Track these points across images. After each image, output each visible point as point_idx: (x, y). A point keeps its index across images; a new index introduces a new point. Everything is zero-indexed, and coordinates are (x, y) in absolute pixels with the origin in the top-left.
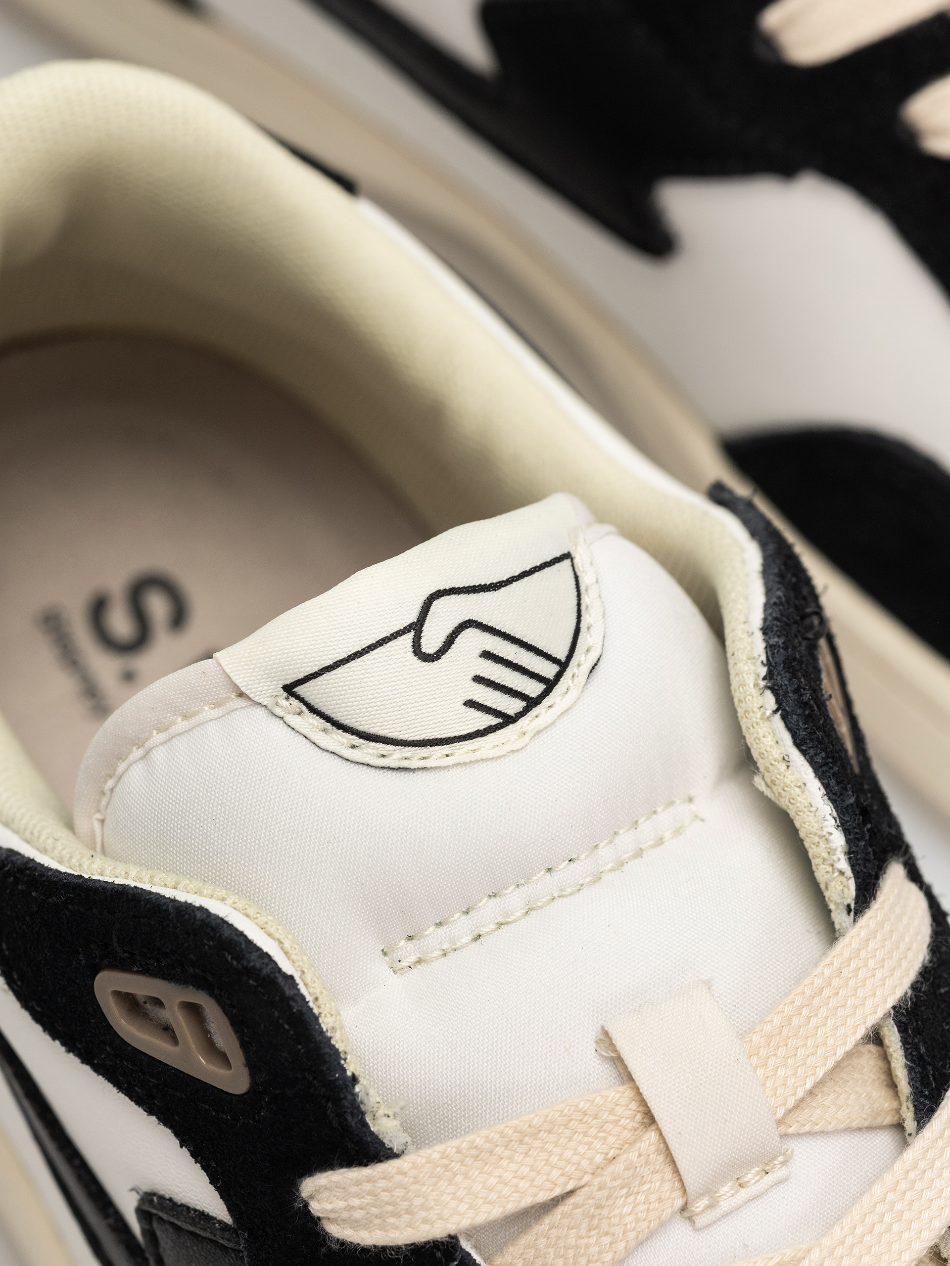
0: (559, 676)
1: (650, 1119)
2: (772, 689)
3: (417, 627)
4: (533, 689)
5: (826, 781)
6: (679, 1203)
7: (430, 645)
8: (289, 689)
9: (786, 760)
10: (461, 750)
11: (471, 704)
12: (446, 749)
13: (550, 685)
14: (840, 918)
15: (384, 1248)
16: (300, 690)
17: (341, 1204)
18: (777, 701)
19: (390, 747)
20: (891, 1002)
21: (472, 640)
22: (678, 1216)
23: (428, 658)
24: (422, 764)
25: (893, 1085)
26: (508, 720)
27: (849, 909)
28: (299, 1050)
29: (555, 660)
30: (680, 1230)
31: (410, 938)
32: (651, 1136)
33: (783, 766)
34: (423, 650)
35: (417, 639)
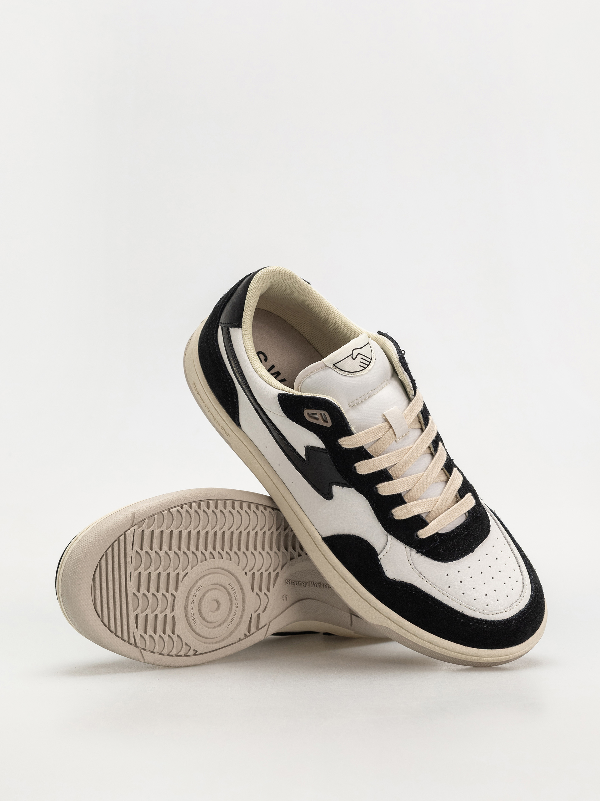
0: (369, 364)
1: (391, 427)
2: (401, 362)
3: (352, 355)
4: (365, 366)
6: (395, 440)
7: (354, 357)
8: (334, 365)
9: (403, 373)
10: (359, 373)
11: (360, 366)
12: (357, 373)
13: (368, 365)
14: (411, 397)
15: (352, 448)
16: (336, 365)
17: (347, 442)
18: (401, 364)
19: (349, 373)
20: (420, 410)
21: (359, 356)
22: (395, 442)
23: (354, 359)
24: (354, 375)
25: (420, 422)
26: (365, 368)
27: (413, 395)
29: (370, 359)
31: (352, 402)
32: (391, 429)
34: (353, 358)
35: (352, 356)
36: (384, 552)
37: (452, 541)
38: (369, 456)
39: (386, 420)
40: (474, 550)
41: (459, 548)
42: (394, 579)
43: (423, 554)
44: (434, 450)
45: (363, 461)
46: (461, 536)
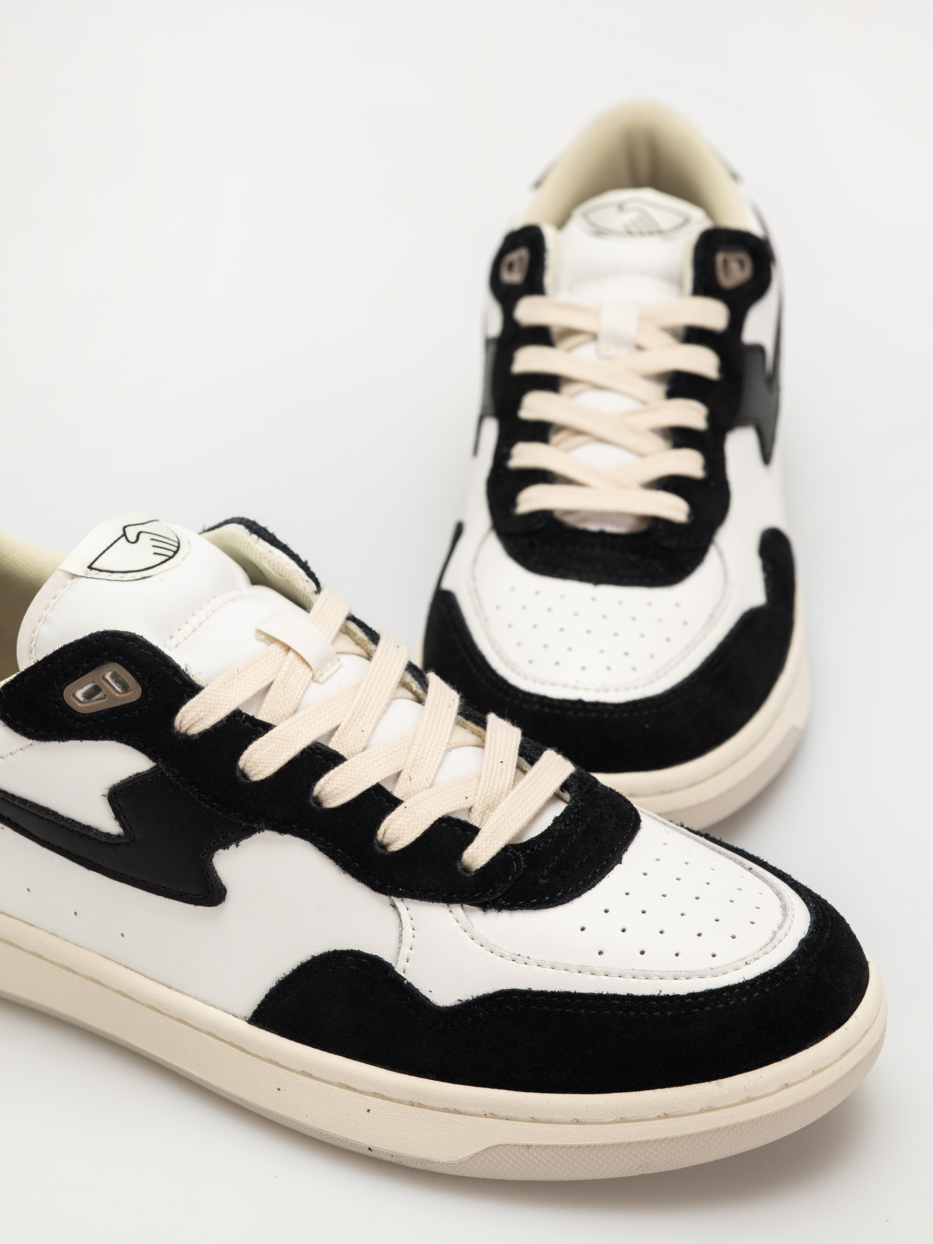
0: (178, 549)
1: (288, 649)
3: (124, 534)
5: (287, 552)
6: (311, 675)
7: (132, 538)
8: (90, 567)
9: (271, 552)
11: (155, 555)
13: (176, 552)
15: (215, 725)
16: (93, 566)
17: (194, 713)
20: (346, 614)
21: (145, 536)
22: (312, 682)
23: (134, 543)
25: (356, 638)
26: (170, 558)
28: (157, 659)
29: (175, 541)
30: (314, 686)
31: (171, 638)
32: (291, 655)
33: (270, 554)
34: (131, 541)
35: (127, 538)
36: (405, 951)
37: (558, 854)
38: (263, 728)
39: (271, 640)
40: (621, 859)
41: (582, 863)
42: (460, 1003)
43: (500, 908)
44: (420, 683)
45: (256, 742)
46: (574, 837)
